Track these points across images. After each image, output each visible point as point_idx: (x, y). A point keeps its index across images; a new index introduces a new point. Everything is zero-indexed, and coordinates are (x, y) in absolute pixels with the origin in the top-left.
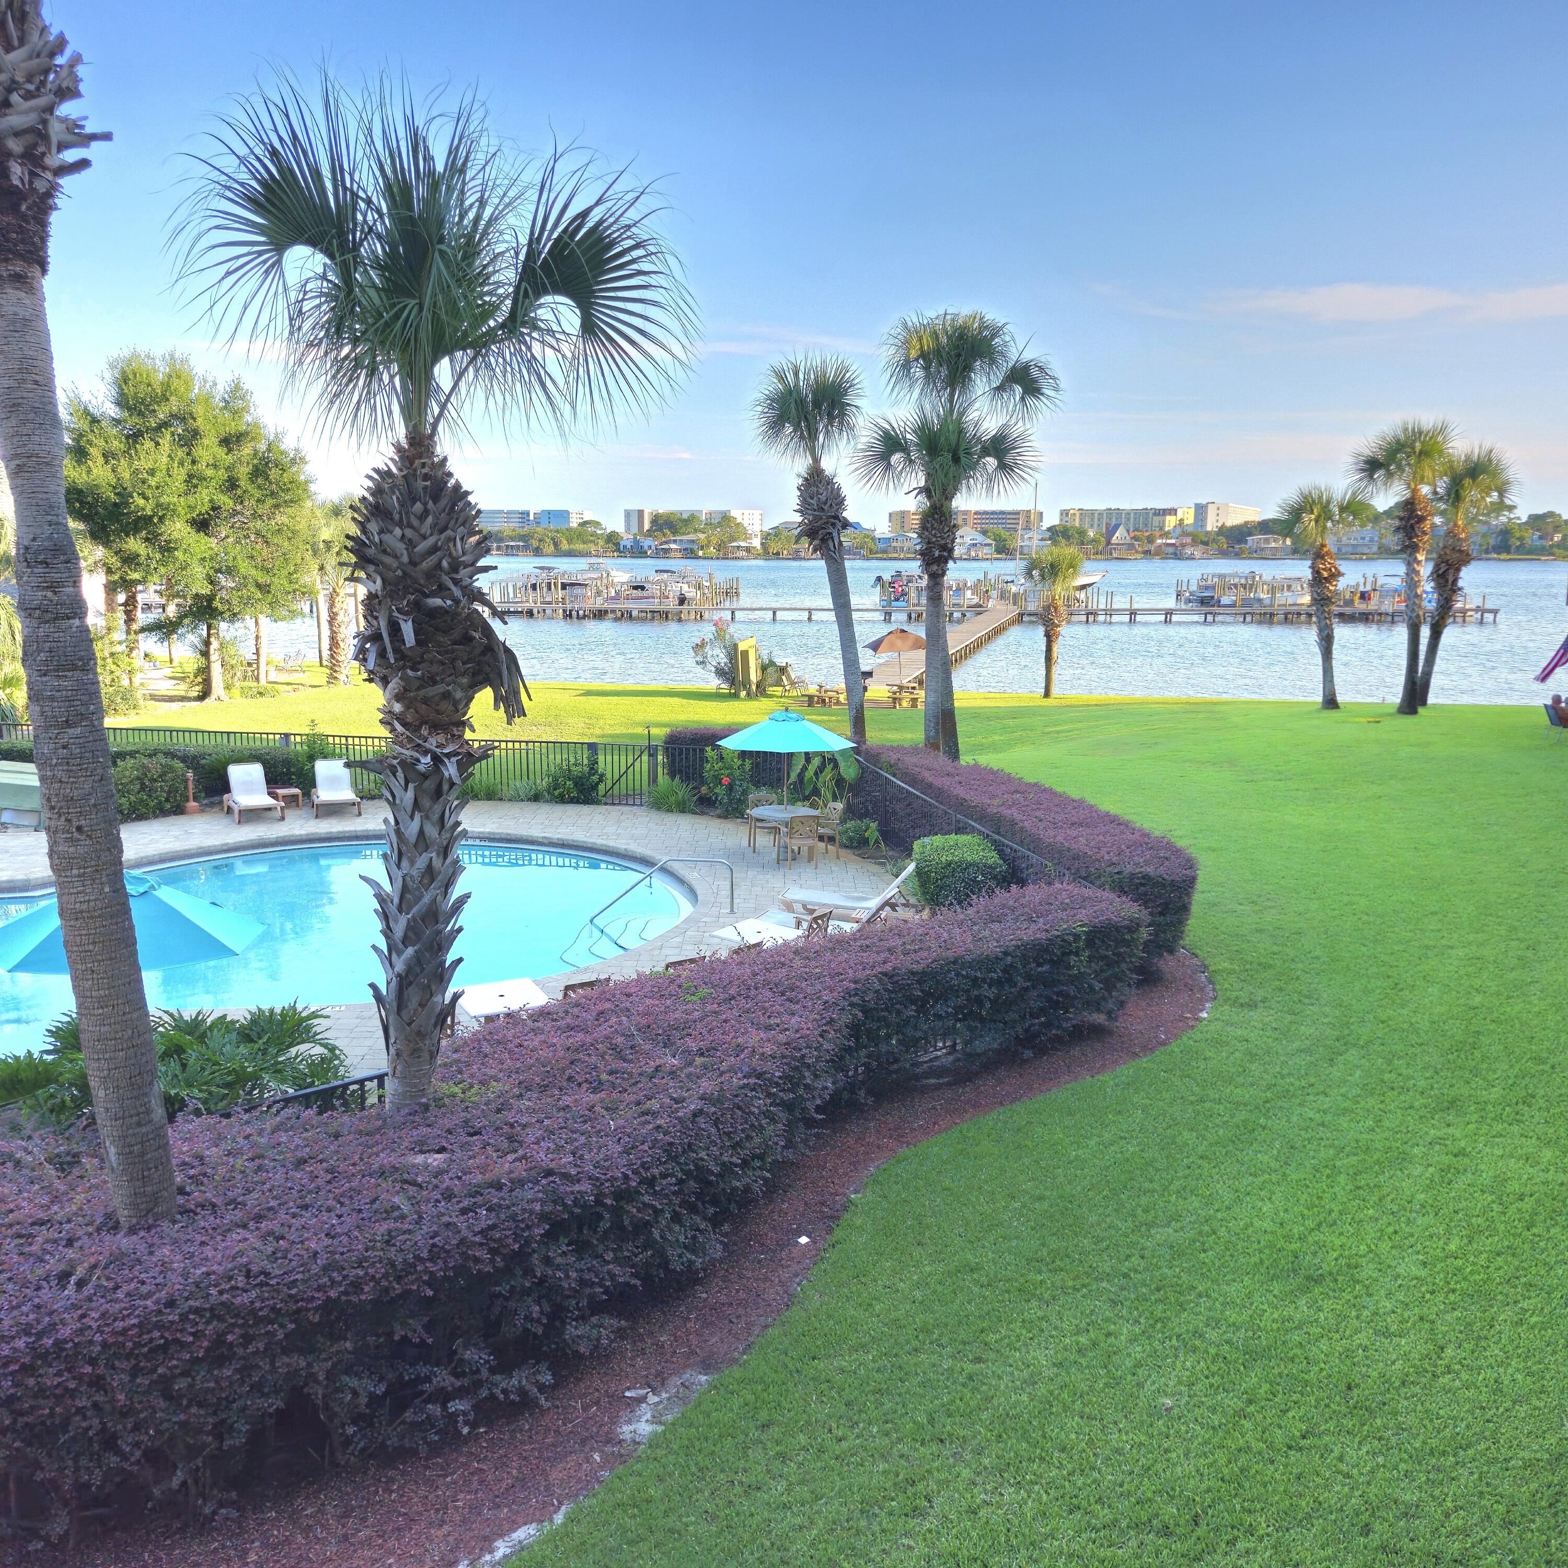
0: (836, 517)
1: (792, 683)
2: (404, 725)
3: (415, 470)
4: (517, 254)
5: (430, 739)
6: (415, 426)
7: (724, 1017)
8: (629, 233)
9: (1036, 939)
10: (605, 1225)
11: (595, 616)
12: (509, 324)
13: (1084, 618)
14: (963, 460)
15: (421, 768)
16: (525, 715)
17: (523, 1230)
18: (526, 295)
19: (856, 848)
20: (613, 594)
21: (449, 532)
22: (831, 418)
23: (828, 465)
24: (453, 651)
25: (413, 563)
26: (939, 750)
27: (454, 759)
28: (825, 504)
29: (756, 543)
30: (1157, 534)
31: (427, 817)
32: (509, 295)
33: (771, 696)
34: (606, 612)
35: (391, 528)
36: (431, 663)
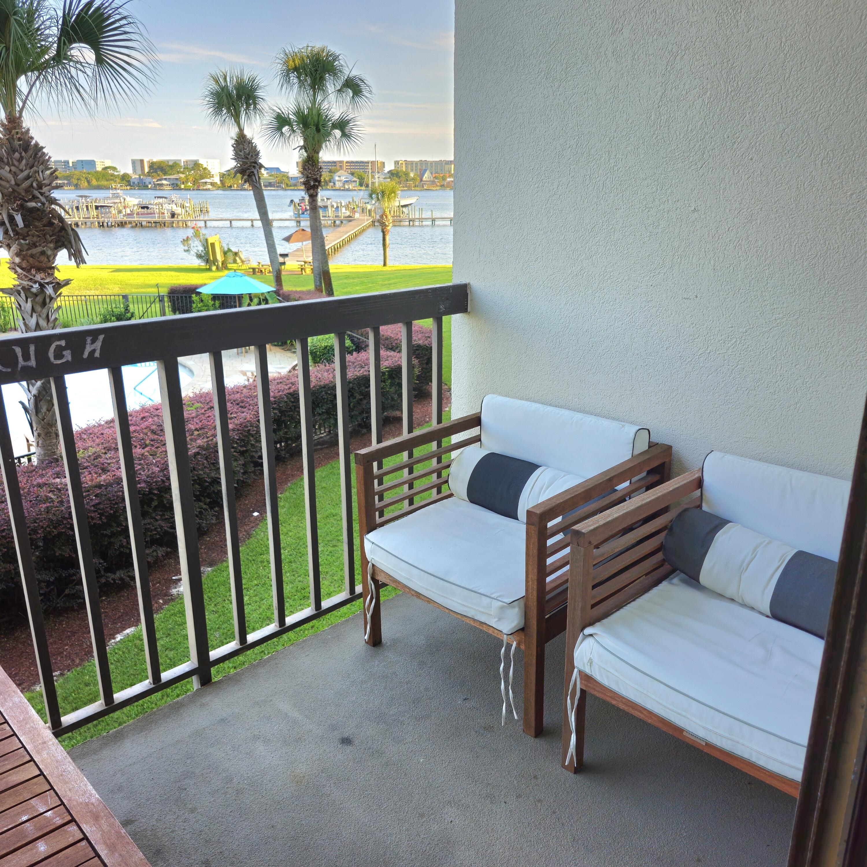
0: (255, 163)
1: (243, 262)
2: (22, 269)
3: (13, 136)
4: (57, 22)
5: (37, 276)
6: (10, 112)
7: (208, 415)
8: (117, 12)
9: (364, 375)
10: (155, 503)
11: (118, 225)
12: (56, 58)
13: (407, 223)
14: (322, 130)
15: (34, 290)
16: (85, 263)
17: (114, 504)
18: (65, 43)
19: (280, 346)
20: (129, 212)
21: (35, 168)
22: (248, 105)
23: (248, 133)
24: (44, 230)
25: (18, 185)
26: (322, 292)
27: (51, 286)
28: (249, 154)
29: (217, 179)
30: (448, 175)
31: (40, 316)
32: (55, 42)
33: (231, 269)
34: (126, 223)
35: (3, 166)
36: (33, 236)
